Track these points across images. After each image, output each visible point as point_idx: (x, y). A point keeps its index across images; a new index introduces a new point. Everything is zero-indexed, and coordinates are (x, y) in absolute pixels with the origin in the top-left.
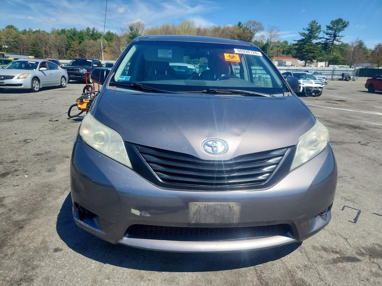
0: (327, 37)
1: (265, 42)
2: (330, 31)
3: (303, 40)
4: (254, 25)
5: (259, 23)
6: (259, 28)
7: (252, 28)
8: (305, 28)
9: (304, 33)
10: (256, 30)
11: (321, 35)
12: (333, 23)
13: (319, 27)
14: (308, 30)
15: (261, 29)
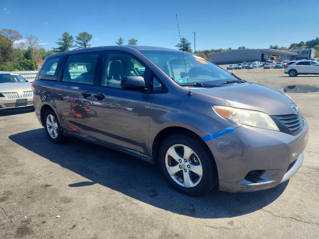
0: (79, 45)
1: (26, 49)
2: (80, 41)
3: (61, 48)
4: (10, 33)
5: (15, 32)
6: (17, 36)
7: (9, 36)
8: (60, 38)
9: (60, 43)
10: (13, 38)
11: (74, 44)
12: (81, 35)
13: (71, 38)
14: (63, 40)
15: (19, 37)
